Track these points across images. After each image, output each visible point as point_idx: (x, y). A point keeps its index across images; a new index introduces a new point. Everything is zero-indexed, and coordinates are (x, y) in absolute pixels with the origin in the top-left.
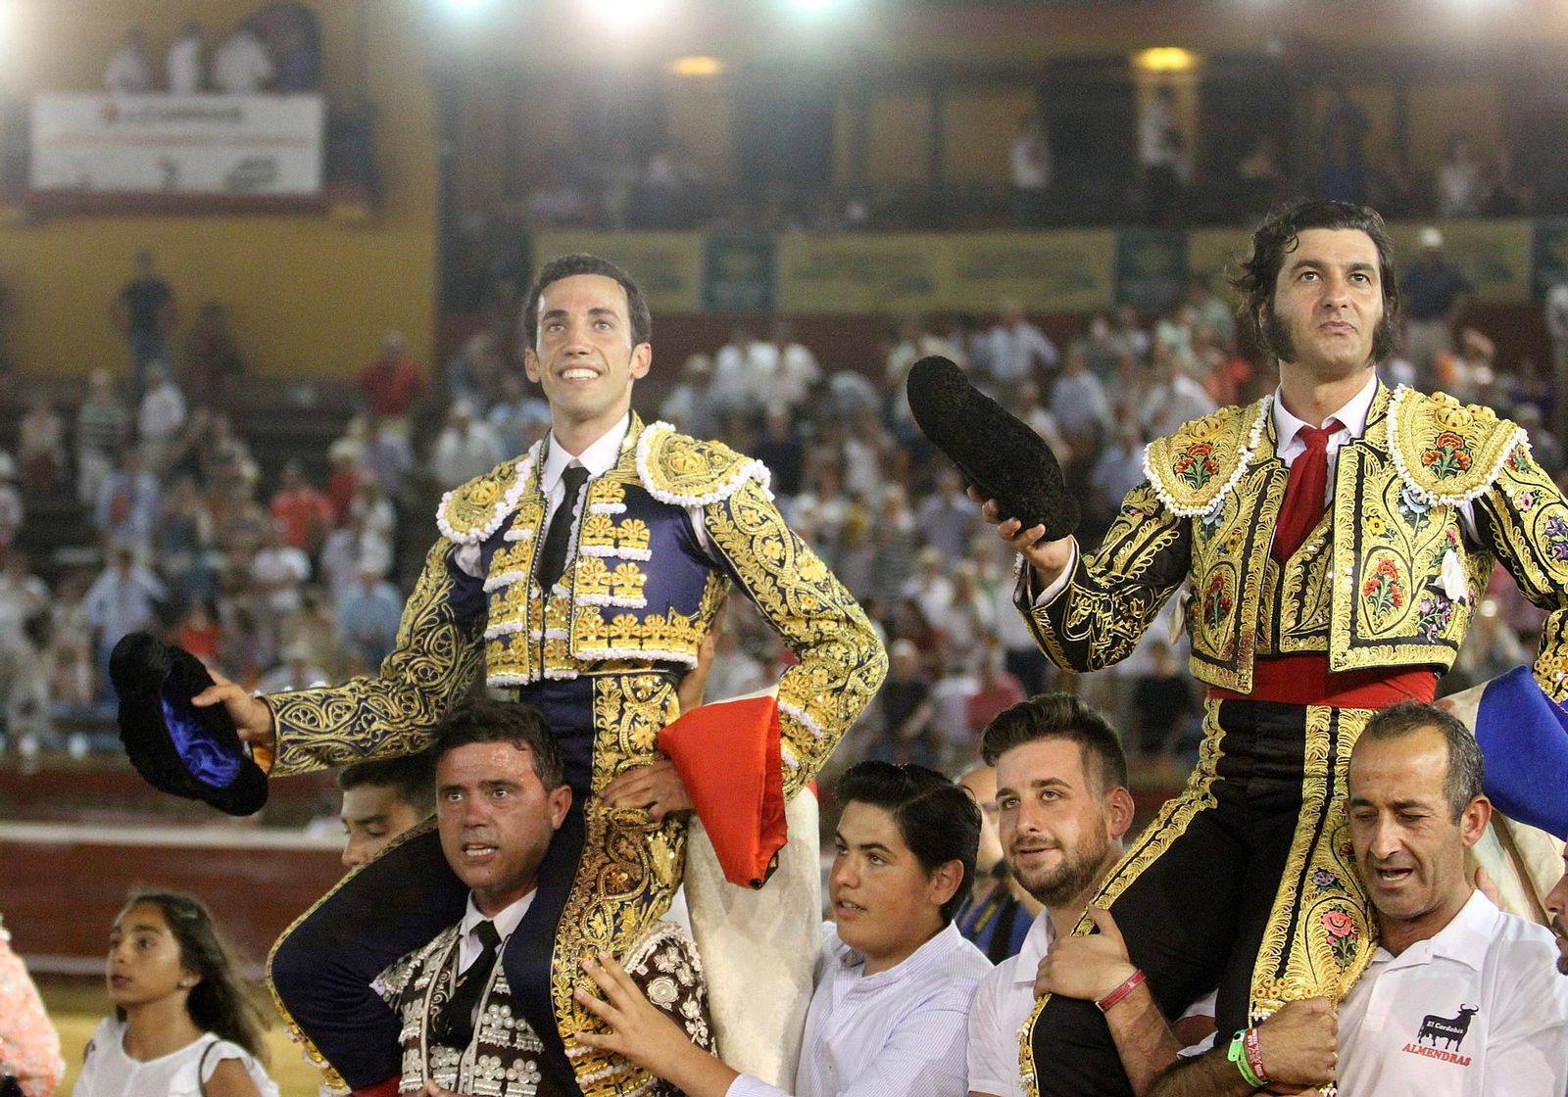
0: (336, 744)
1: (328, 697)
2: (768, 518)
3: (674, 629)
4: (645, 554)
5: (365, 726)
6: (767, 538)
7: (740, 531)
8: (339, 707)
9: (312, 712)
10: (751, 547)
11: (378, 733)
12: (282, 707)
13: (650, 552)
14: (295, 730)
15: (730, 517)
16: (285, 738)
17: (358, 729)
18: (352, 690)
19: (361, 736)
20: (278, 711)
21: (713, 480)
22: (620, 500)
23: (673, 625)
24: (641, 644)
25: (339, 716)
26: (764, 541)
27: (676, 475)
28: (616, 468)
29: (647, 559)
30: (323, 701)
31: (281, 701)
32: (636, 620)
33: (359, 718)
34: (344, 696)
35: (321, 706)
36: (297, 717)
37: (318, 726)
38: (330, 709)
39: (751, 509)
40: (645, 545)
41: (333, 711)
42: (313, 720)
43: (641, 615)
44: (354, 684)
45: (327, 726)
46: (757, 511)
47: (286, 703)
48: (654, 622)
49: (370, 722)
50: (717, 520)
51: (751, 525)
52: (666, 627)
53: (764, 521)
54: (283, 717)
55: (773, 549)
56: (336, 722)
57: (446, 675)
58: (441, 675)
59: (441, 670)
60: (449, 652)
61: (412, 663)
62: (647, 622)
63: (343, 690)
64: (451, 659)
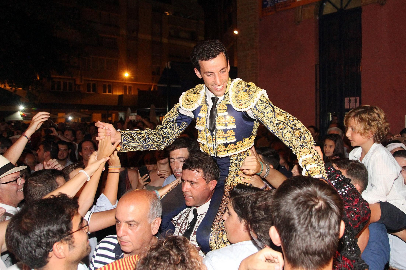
0: (137, 146)
1: (138, 133)
2: (267, 106)
3: (245, 143)
4: (234, 126)
5: (147, 142)
6: (268, 112)
7: (261, 113)
8: (141, 137)
9: (133, 137)
10: (264, 116)
11: (150, 144)
12: (125, 134)
13: (236, 125)
14: (127, 141)
15: (257, 109)
16: (124, 143)
17: (145, 143)
18: (145, 132)
19: (145, 145)
20: (123, 135)
21: (250, 100)
22: (226, 111)
23: (244, 142)
25: (140, 139)
26: (267, 113)
27: (240, 101)
28: (224, 99)
29: (235, 128)
30: (137, 134)
31: (125, 133)
32: (233, 145)
33: (146, 140)
34: (143, 133)
35: (136, 135)
36: (129, 138)
37: (134, 141)
38: (138, 136)
39: (262, 105)
40: (234, 124)
41: (139, 137)
42: (133, 139)
43: (235, 143)
44: (146, 131)
45: (137, 141)
46: (264, 105)
47: (126, 133)
49: (148, 142)
50: (253, 111)
51: (263, 110)
52: (242, 143)
53: (266, 107)
54: (124, 137)
55: (270, 115)
56: (139, 140)
57: (171, 134)
58: (170, 134)
59: (170, 133)
60: (173, 129)
61: (163, 130)
62: (237, 144)
63: (143, 132)
64: (173, 131)
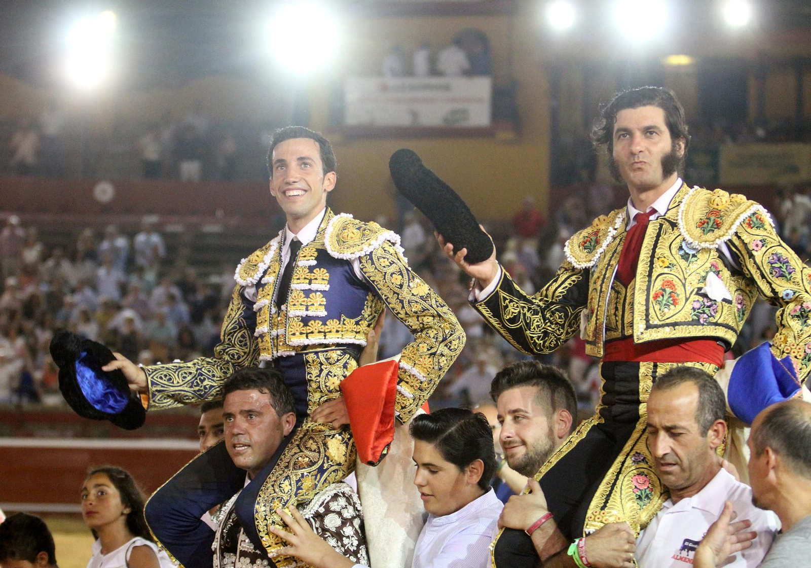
0: (183, 393)
1: (180, 367)
2: (394, 263)
3: (344, 326)
4: (327, 287)
5: (200, 383)
6: (394, 273)
7: (378, 271)
8: (185, 373)
9: (170, 375)
10: (385, 279)
11: (207, 386)
12: (153, 372)
13: (328, 286)
14: (160, 385)
15: (373, 263)
16: (154, 389)
17: (195, 384)
18: (194, 364)
19: (197, 388)
20: (150, 375)
21: (362, 243)
22: (314, 258)
23: (344, 324)
24: (325, 336)
25: (185, 377)
26: (391, 275)
27: (344, 242)
28: (314, 240)
29: (327, 290)
30: (177, 370)
31: (152, 369)
32: (321, 323)
33: (196, 379)
34: (190, 367)
35: (175, 372)
36: (161, 378)
37: (173, 383)
38: (180, 373)
39: (384, 258)
40: (326, 282)
41: (182, 375)
42: (170, 379)
43: (324, 320)
44: (196, 361)
45: (178, 383)
46: (388, 259)
47: (156, 370)
48: (333, 324)
49: (202, 381)
50: (366, 265)
51: (384, 267)
52: (339, 326)
53: (391, 264)
54: (152, 378)
55: (396, 279)
56: (183, 381)
57: (245, 356)
58: (243, 356)
59: (243, 354)
60: (246, 345)
61: (227, 350)
62: (328, 323)
63: (189, 364)
64: (247, 348)
